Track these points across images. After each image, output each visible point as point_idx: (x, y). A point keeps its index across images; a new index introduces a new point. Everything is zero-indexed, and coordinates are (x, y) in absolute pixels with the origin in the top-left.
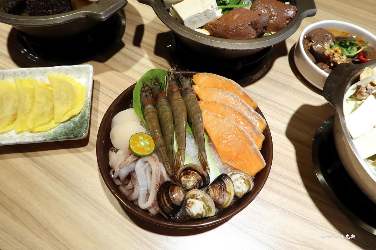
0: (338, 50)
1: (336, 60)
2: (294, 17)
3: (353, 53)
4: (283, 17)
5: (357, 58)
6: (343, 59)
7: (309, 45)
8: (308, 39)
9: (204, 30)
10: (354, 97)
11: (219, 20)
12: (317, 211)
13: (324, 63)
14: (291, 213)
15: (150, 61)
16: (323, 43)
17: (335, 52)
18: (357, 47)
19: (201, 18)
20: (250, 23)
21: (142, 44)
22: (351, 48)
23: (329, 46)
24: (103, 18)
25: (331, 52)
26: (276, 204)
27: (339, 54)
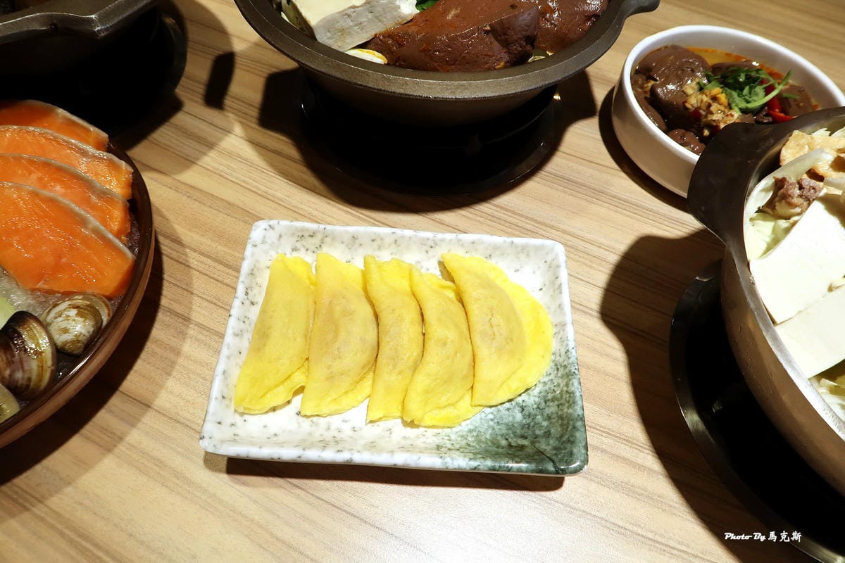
0: (718, 96)
1: (714, 121)
2: (603, 12)
3: (755, 101)
4: (577, 13)
5: (767, 115)
6: (731, 118)
7: (647, 87)
8: (644, 74)
9: (371, 51)
10: (768, 211)
11: (409, 24)
12: (692, 520)
13: (687, 128)
14: (623, 531)
15: (248, 143)
16: (680, 80)
17: (711, 101)
18: (765, 86)
19: (361, 20)
20: (488, 28)
21: (228, 101)
22: (751, 89)
23: (696, 87)
24: (99, 28)
25: (702, 101)
26: (582, 508)
27: (721, 105)
